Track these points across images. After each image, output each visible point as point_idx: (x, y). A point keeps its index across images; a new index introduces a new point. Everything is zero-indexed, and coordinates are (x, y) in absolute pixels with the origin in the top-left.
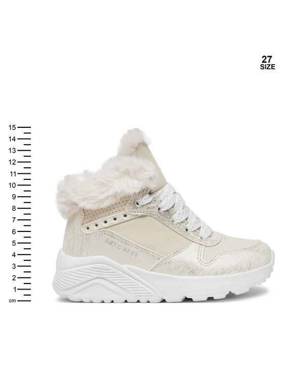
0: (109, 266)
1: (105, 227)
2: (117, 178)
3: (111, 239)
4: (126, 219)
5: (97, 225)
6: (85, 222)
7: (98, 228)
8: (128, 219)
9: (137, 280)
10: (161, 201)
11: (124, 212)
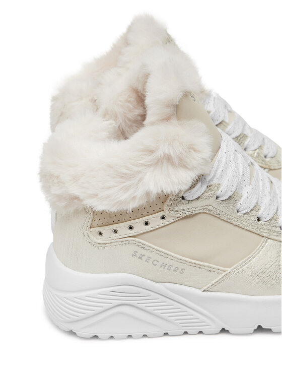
0: (138, 288)
1: (131, 235)
2: (149, 166)
3: (141, 251)
4: (165, 222)
5: (115, 231)
6: (95, 224)
7: (117, 236)
8: (168, 223)
9: (183, 305)
10: (219, 184)
11: (161, 214)
